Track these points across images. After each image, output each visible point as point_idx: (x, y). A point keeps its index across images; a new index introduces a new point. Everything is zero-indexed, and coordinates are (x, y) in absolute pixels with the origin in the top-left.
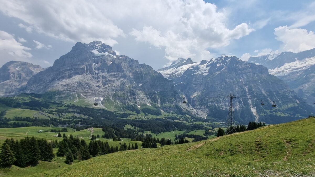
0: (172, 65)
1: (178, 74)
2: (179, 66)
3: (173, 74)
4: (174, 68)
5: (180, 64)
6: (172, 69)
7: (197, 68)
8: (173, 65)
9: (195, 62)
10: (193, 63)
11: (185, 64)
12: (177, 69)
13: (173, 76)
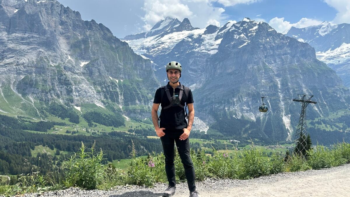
0: (153, 31)
1: (163, 48)
2: (167, 33)
3: (153, 48)
4: (157, 35)
5: (169, 30)
6: (152, 38)
7: (199, 40)
8: (156, 29)
9: (196, 28)
10: (193, 29)
11: (179, 29)
12: (163, 39)
13: (154, 51)
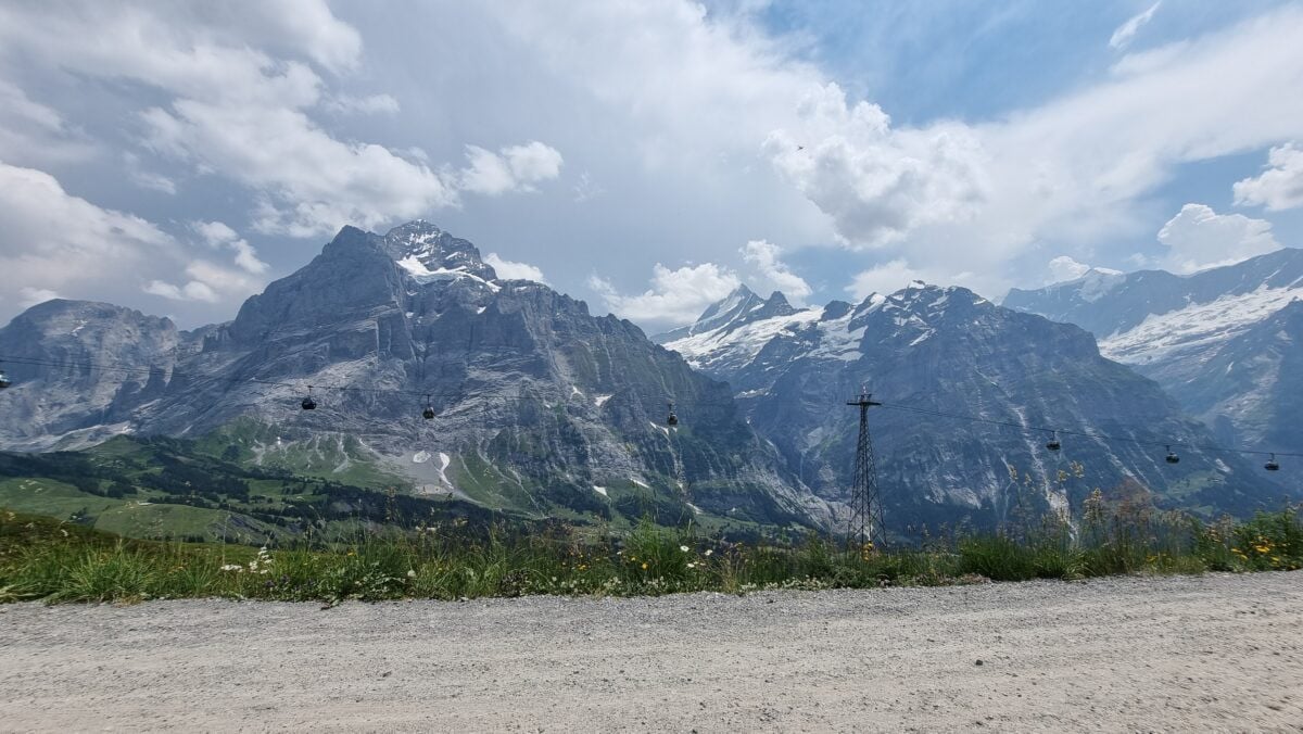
0: (706, 321)
1: (736, 356)
2: (738, 324)
3: (713, 356)
4: (715, 331)
5: (741, 317)
6: (706, 335)
7: (814, 333)
8: (711, 318)
9: (802, 310)
10: (794, 312)
11: (764, 315)
12: (732, 337)
13: (716, 362)
